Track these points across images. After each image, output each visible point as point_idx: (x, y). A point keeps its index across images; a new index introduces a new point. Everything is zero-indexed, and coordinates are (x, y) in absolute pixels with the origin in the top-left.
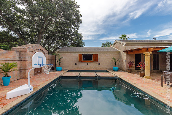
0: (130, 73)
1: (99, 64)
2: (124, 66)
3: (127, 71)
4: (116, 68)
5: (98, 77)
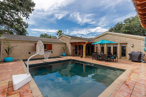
0: (74, 56)
1: (52, 52)
2: (69, 52)
3: (71, 56)
4: (65, 54)
5: (60, 61)
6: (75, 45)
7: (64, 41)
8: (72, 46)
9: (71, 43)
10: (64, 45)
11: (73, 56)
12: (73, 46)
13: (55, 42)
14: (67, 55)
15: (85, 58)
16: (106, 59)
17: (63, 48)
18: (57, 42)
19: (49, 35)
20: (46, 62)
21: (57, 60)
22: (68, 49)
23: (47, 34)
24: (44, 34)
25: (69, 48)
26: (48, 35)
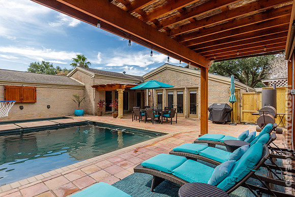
0: (101, 116)
2: (91, 107)
4: (80, 111)
5: (60, 124)
6: (106, 91)
7: (80, 82)
8: (98, 93)
9: (95, 87)
10: (81, 91)
11: (100, 114)
12: (101, 92)
13: (56, 84)
14: (86, 113)
15: (122, 118)
16: (155, 117)
17: (75, 96)
18: (61, 83)
19: (55, 67)
20: (22, 128)
21: (54, 124)
22: (90, 100)
23: (48, 63)
24: (40, 64)
25: (90, 97)
26: (52, 66)
